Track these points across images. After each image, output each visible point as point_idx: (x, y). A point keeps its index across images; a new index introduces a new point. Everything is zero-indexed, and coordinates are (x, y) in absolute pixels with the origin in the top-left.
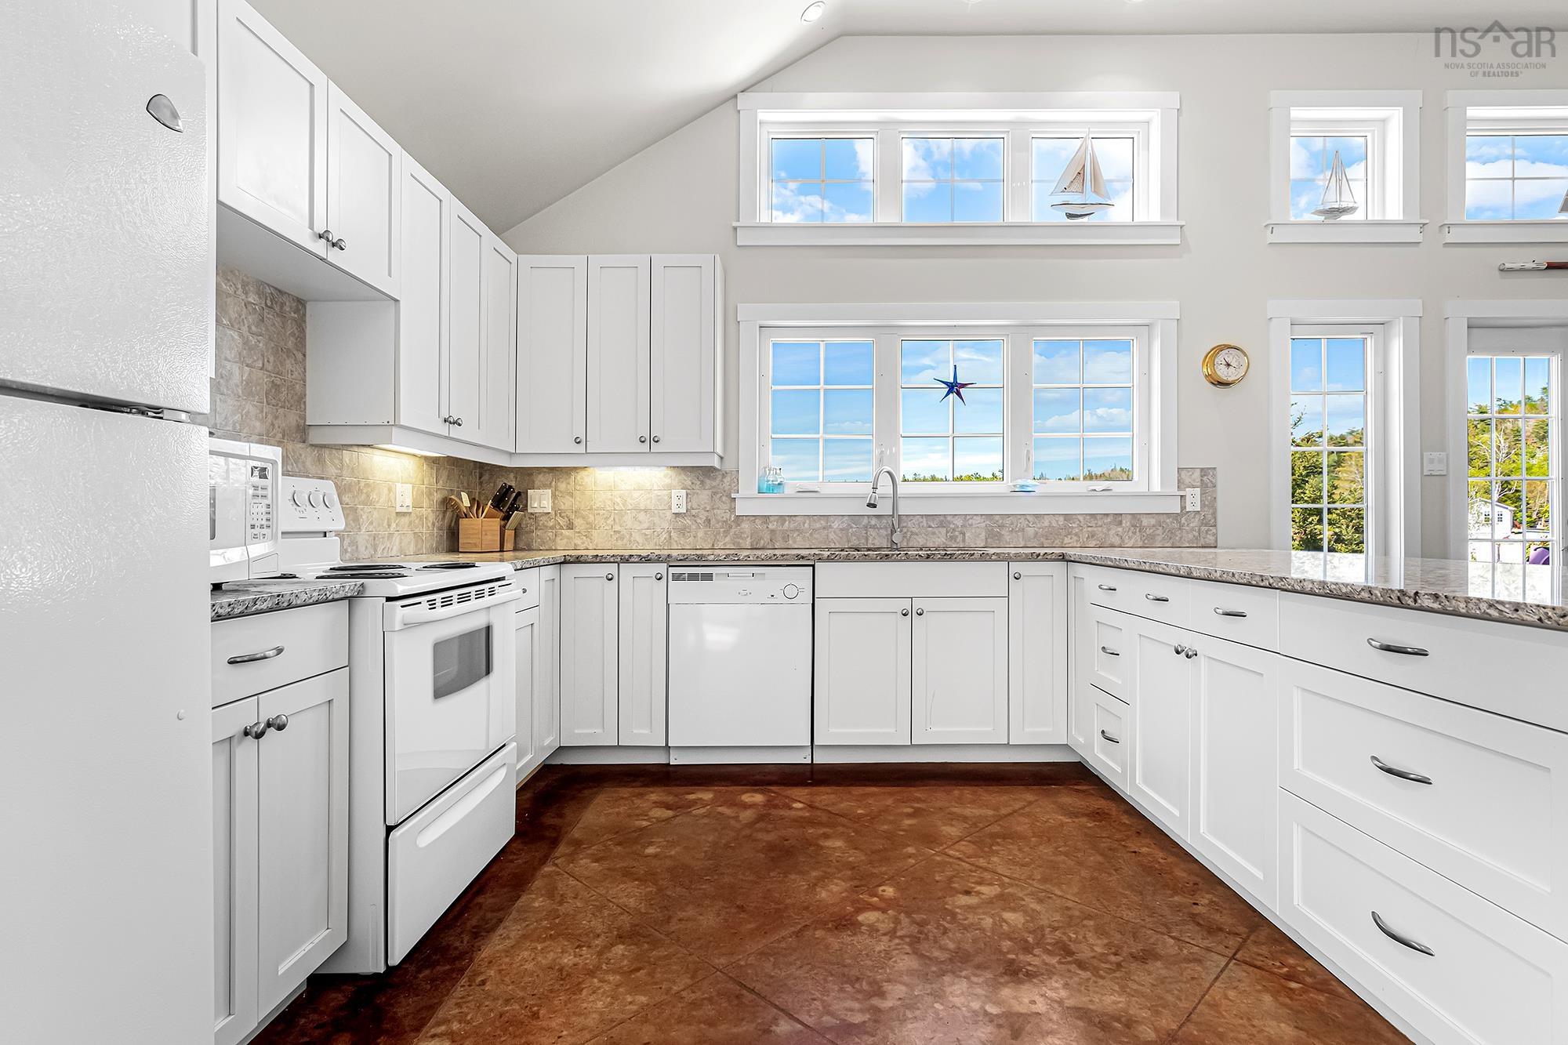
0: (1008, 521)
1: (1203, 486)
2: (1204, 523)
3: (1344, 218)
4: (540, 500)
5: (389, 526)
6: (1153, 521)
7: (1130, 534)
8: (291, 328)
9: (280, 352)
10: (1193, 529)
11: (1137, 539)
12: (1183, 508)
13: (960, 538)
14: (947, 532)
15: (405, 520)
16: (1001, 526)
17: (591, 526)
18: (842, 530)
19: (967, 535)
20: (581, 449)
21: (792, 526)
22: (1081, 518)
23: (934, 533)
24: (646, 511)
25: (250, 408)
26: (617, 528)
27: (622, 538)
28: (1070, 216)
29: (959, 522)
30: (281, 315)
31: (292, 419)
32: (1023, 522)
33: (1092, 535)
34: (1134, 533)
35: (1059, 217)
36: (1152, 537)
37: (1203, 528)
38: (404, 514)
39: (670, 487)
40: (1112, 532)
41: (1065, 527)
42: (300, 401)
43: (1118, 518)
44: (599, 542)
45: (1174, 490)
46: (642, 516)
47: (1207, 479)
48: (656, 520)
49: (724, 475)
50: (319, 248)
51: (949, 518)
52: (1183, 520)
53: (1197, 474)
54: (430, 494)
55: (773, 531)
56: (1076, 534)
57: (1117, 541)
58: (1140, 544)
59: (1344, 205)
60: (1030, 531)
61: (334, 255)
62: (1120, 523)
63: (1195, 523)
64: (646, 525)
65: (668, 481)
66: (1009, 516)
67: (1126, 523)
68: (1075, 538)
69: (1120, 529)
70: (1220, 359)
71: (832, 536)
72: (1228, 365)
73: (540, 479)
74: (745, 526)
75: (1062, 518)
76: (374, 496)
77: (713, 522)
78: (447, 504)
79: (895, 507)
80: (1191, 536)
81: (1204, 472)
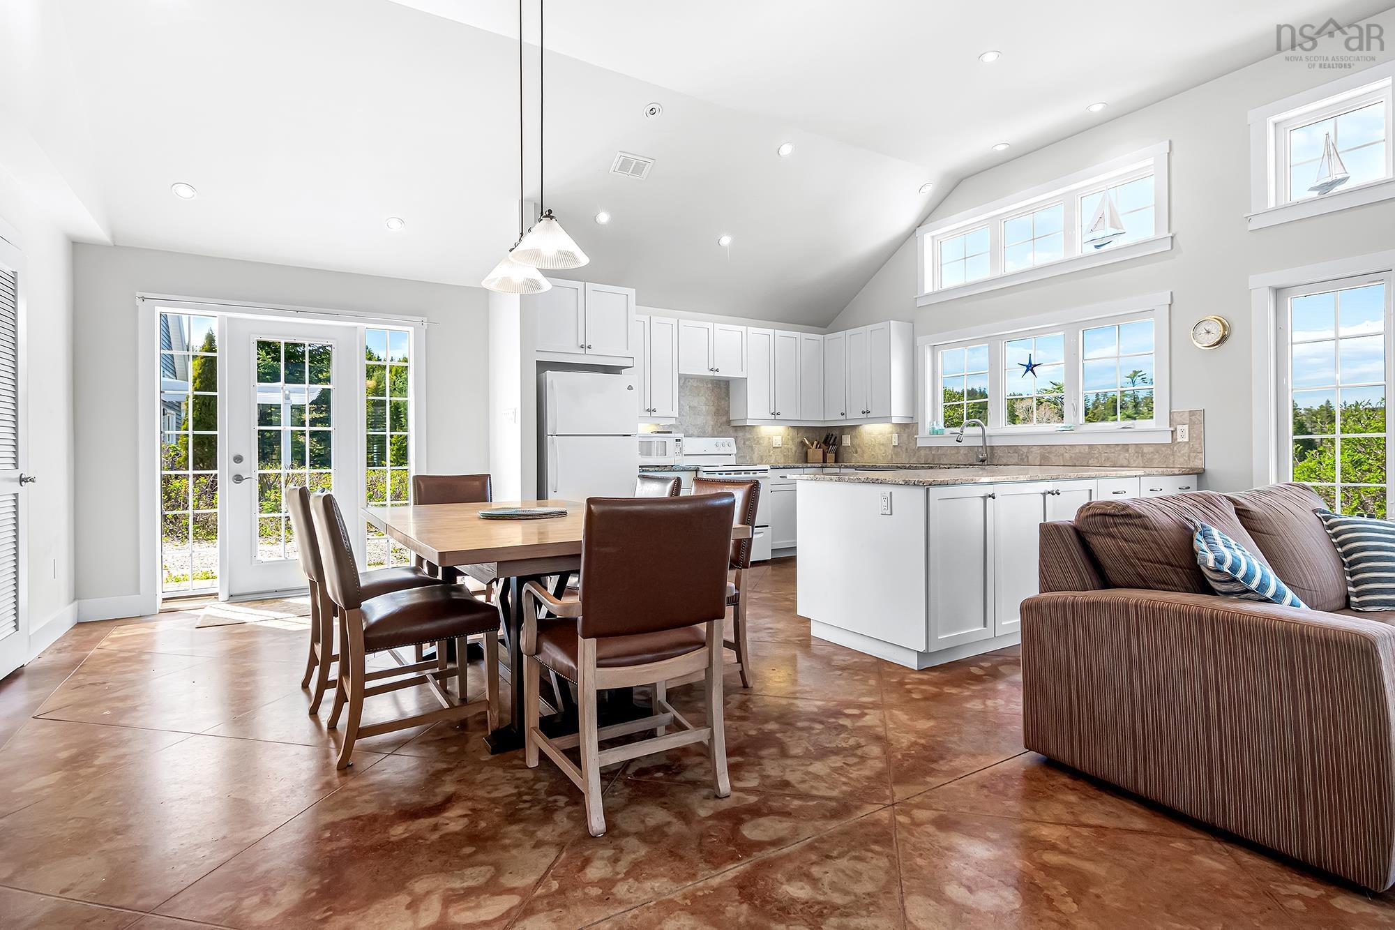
0: (1054, 449)
1: (1191, 425)
2: (1193, 450)
3: (1337, 189)
4: (847, 440)
5: (769, 452)
6: (1151, 449)
8: (724, 390)
9: (719, 399)
10: (1183, 455)
11: (1140, 461)
12: (1174, 439)
13: (1025, 460)
14: (1019, 456)
15: (779, 450)
16: (1050, 452)
17: (864, 452)
18: (965, 454)
19: (1030, 458)
20: (844, 417)
21: (942, 453)
22: (1100, 447)
23: (1011, 457)
24: (883, 444)
25: (709, 418)
26: (873, 453)
27: (874, 458)
28: (1097, 247)
29: (1025, 450)
30: (720, 388)
31: (724, 419)
32: (1062, 450)
34: (1137, 457)
36: (1151, 460)
37: (1192, 454)
38: (778, 447)
39: (892, 433)
40: (1122, 456)
41: (1089, 453)
42: (727, 413)
43: (1126, 447)
44: (866, 459)
45: (1167, 427)
46: (882, 447)
47: (1196, 419)
48: (887, 449)
49: (913, 427)
50: (711, 374)
51: (1019, 447)
52: (1175, 448)
53: (1187, 415)
54: (793, 440)
55: (934, 455)
56: (1096, 458)
57: (1125, 463)
58: (1142, 465)
59: (1338, 178)
60: (1067, 455)
61: (717, 374)
62: (1127, 450)
63: (1185, 450)
64: (883, 452)
65: (891, 430)
66: (1054, 446)
67: (1132, 450)
70: (1202, 329)
71: (960, 458)
72: (1208, 332)
73: (847, 430)
74: (922, 452)
75: (1087, 447)
76: (761, 441)
77: (909, 450)
78: (802, 443)
79: (984, 440)
80: (1181, 460)
81: (1192, 413)
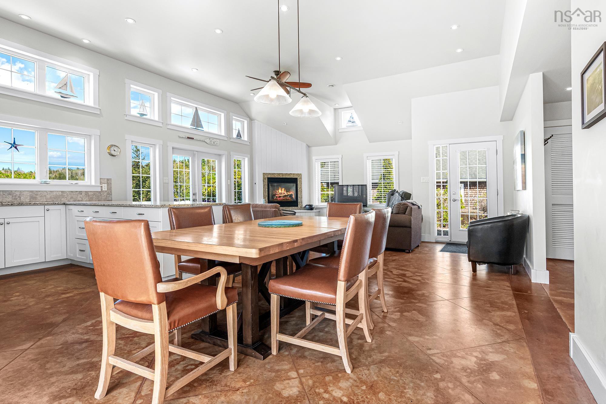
0: (39, 193)
1: (108, 184)
2: (108, 194)
3: (144, 117)
6: (92, 193)
7: (85, 197)
10: (105, 196)
12: (102, 190)
14: (13, 197)
16: (37, 195)
19: (22, 198)
22: (67, 192)
23: (6, 197)
29: (17, 193)
32: (45, 194)
33: (72, 198)
34: (86, 197)
35: (58, 96)
36: (92, 198)
37: (108, 196)
40: (78, 197)
41: (62, 195)
43: (81, 192)
45: (99, 184)
47: (109, 182)
51: (13, 192)
52: (102, 193)
53: (106, 180)
56: (66, 197)
57: (80, 199)
58: (88, 200)
59: (145, 113)
60: (48, 196)
62: (81, 194)
63: (105, 194)
66: (39, 191)
67: (83, 194)
68: (65, 199)
69: (81, 196)
70: (112, 149)
72: (115, 151)
75: (60, 192)
80: (104, 198)
81: (108, 180)
